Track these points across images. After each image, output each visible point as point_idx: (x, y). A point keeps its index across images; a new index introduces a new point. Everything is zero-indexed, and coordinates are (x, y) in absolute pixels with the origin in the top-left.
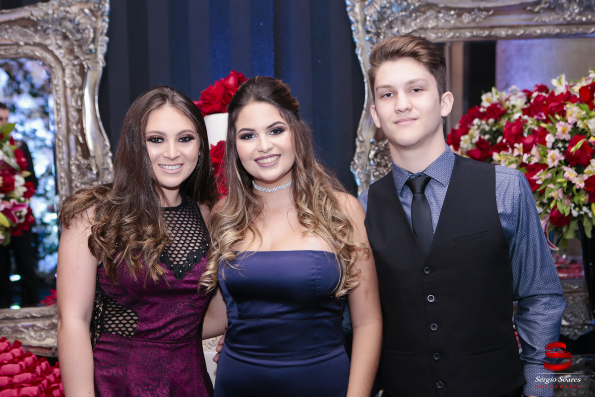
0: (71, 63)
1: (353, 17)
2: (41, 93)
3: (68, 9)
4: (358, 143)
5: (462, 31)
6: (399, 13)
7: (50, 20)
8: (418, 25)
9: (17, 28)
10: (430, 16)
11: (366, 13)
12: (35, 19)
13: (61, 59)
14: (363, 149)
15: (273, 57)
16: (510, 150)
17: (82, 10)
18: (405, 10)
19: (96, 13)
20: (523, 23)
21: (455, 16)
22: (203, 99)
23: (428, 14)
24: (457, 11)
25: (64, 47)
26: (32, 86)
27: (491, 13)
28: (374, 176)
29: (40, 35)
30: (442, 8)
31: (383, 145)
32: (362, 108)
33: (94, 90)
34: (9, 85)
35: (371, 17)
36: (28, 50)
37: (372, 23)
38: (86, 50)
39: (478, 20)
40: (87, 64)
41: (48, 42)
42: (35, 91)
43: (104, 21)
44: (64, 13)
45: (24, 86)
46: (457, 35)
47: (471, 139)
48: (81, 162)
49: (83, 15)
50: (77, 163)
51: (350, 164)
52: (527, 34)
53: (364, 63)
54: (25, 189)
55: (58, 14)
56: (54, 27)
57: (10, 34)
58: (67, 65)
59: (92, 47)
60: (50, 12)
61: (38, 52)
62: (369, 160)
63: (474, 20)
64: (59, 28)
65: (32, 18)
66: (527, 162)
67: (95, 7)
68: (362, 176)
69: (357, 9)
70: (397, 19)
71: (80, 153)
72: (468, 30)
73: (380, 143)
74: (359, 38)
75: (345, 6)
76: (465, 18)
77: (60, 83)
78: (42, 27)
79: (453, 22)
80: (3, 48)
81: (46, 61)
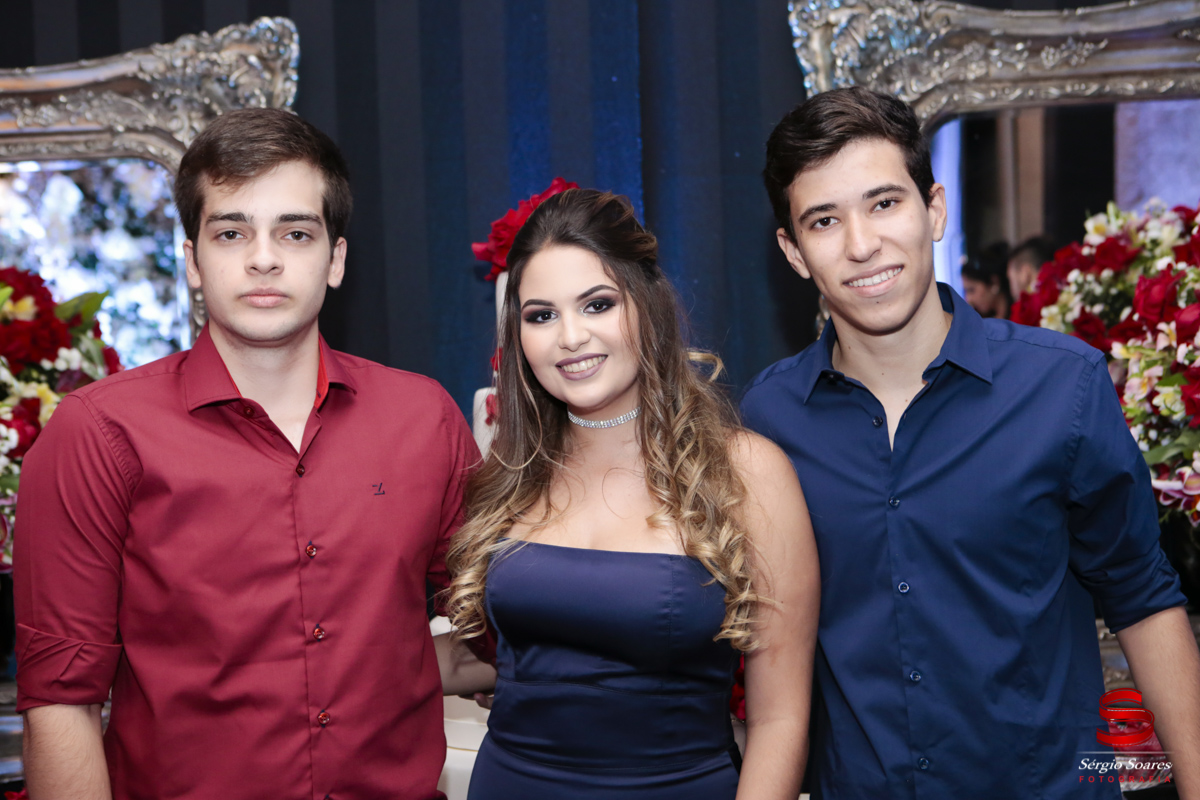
1: (807, 60)
2: (149, 228)
3: (214, 56)
4: (819, 324)
5: (1042, 84)
6: (905, 51)
7: (178, 79)
8: (946, 75)
9: (110, 97)
10: (971, 54)
11: (835, 52)
12: (148, 78)
15: (640, 147)
16: (1149, 336)
17: (244, 58)
18: (918, 43)
19: (272, 64)
20: (1174, 65)
21: (1026, 54)
22: (497, 238)
23: (968, 50)
24: (1029, 43)
26: (131, 213)
27: (1103, 45)
29: (159, 111)
30: (998, 37)
34: (83, 211)
35: (845, 59)
36: (132, 141)
37: (847, 73)
39: (1074, 60)
41: (173, 125)
42: (137, 223)
43: (288, 79)
44: (207, 65)
45: (114, 214)
46: (1031, 93)
47: (1064, 314)
49: (245, 68)
52: (1180, 89)
55: (194, 68)
56: (186, 94)
57: (97, 111)
60: (179, 63)
61: (154, 146)
63: (1066, 62)
64: (196, 95)
65: (141, 76)
66: (1187, 362)
67: (269, 51)
69: (816, 44)
70: (900, 62)
72: (1055, 83)
75: (791, 38)
76: (1047, 58)
78: (162, 94)
79: (1020, 66)
80: (82, 138)
81: (168, 162)
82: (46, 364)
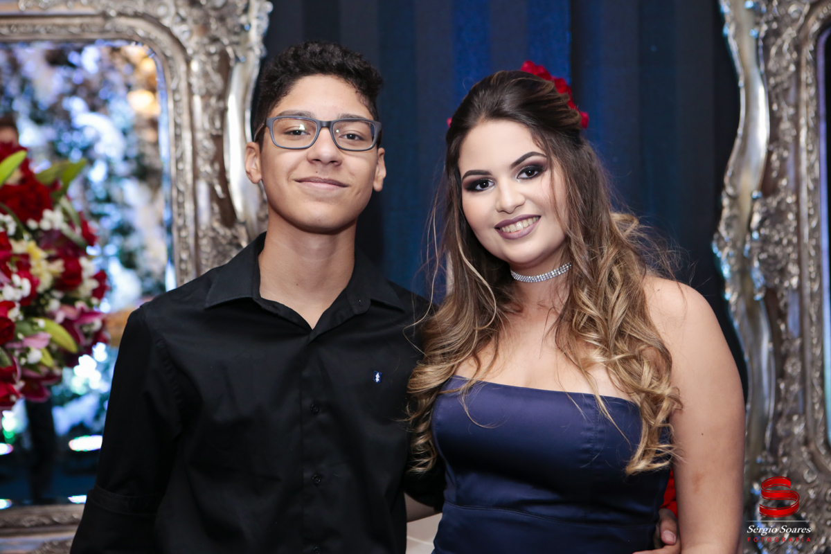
0: (202, 51)
2: (48, 116)
4: (726, 202)
13: (185, 44)
14: (735, 211)
15: (568, 40)
25: (190, 21)
26: (35, 104)
28: (759, 260)
31: (774, 204)
32: (735, 134)
33: (244, 100)
36: (123, 25)
38: (234, 26)
40: (235, 52)
41: (161, 11)
42: (39, 115)
48: (218, 233)
50: (211, 234)
51: (711, 238)
53: (740, 51)
54: (94, 284)
58: (195, 53)
59: (243, 20)
61: (142, 27)
62: (750, 231)
68: (733, 261)
71: (218, 216)
73: (770, 200)
74: (730, 7)
77: (183, 85)
80: (77, 21)
81: (156, 44)
82: (32, 224)
